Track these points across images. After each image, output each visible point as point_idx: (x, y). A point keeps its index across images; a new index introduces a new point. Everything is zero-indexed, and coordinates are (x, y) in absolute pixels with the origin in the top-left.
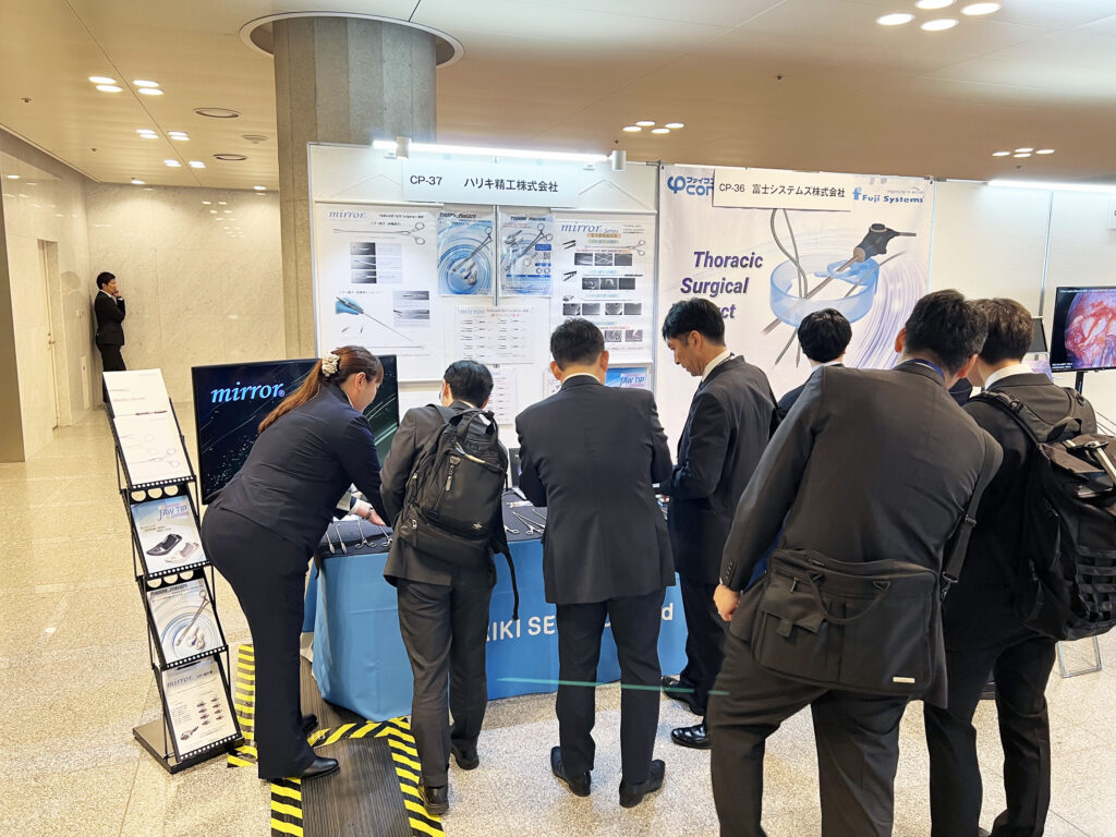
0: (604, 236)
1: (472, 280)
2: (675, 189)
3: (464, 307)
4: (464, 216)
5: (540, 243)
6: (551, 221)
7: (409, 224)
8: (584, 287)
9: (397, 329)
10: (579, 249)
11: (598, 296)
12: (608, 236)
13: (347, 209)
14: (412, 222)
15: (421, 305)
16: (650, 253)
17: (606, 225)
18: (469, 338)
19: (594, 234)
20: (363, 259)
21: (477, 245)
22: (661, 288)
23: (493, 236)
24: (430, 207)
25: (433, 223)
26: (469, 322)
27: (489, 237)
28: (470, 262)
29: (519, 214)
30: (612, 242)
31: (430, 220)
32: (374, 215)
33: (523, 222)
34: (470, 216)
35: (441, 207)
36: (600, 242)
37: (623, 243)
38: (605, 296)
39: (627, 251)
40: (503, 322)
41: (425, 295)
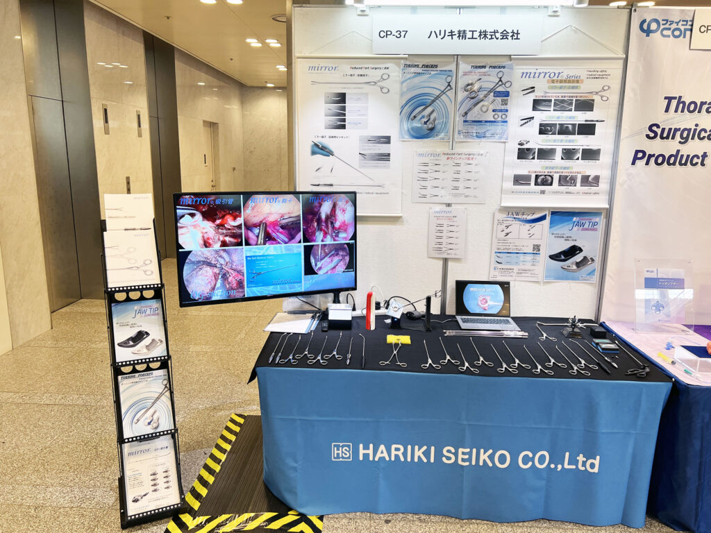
0: (565, 81)
1: (430, 126)
2: (648, 32)
3: (421, 150)
4: (427, 66)
5: (498, 90)
6: (512, 69)
7: (374, 75)
8: (541, 132)
9: (361, 170)
10: (538, 94)
11: (555, 141)
12: (569, 82)
13: (323, 63)
14: (379, 73)
15: (383, 149)
16: (614, 98)
17: (568, 71)
18: (424, 179)
19: (555, 80)
20: (334, 107)
21: (437, 93)
22: (624, 134)
23: (453, 84)
24: (395, 59)
25: (396, 74)
26: (426, 165)
27: (449, 85)
28: (429, 109)
29: (480, 63)
30: (573, 88)
31: (395, 72)
32: (346, 68)
33: (483, 70)
34: (432, 66)
35: (406, 59)
36: (561, 88)
37: (586, 89)
38: (562, 141)
39: (590, 97)
40: (458, 165)
41: (387, 140)
